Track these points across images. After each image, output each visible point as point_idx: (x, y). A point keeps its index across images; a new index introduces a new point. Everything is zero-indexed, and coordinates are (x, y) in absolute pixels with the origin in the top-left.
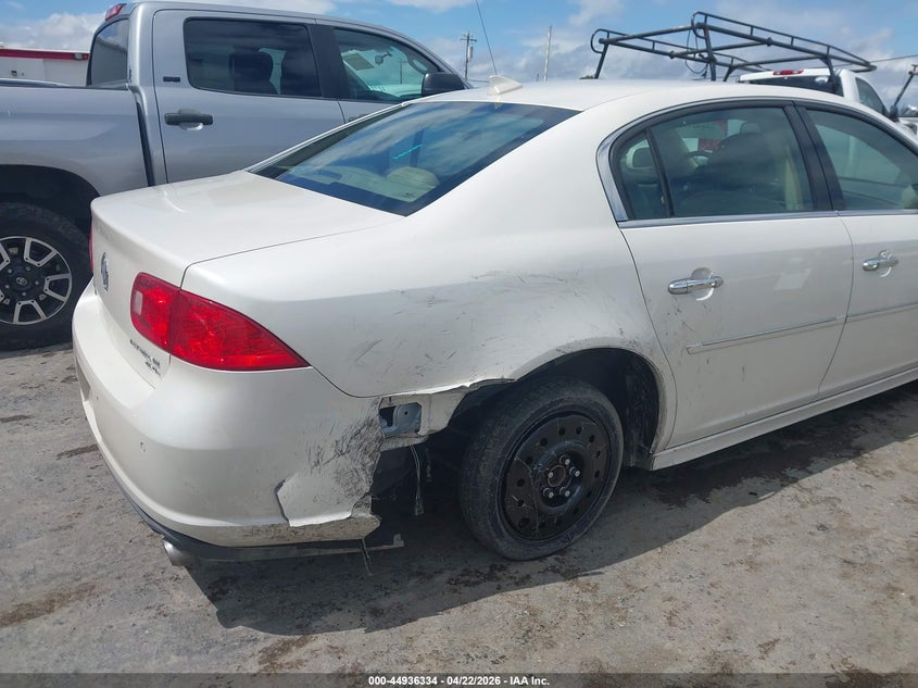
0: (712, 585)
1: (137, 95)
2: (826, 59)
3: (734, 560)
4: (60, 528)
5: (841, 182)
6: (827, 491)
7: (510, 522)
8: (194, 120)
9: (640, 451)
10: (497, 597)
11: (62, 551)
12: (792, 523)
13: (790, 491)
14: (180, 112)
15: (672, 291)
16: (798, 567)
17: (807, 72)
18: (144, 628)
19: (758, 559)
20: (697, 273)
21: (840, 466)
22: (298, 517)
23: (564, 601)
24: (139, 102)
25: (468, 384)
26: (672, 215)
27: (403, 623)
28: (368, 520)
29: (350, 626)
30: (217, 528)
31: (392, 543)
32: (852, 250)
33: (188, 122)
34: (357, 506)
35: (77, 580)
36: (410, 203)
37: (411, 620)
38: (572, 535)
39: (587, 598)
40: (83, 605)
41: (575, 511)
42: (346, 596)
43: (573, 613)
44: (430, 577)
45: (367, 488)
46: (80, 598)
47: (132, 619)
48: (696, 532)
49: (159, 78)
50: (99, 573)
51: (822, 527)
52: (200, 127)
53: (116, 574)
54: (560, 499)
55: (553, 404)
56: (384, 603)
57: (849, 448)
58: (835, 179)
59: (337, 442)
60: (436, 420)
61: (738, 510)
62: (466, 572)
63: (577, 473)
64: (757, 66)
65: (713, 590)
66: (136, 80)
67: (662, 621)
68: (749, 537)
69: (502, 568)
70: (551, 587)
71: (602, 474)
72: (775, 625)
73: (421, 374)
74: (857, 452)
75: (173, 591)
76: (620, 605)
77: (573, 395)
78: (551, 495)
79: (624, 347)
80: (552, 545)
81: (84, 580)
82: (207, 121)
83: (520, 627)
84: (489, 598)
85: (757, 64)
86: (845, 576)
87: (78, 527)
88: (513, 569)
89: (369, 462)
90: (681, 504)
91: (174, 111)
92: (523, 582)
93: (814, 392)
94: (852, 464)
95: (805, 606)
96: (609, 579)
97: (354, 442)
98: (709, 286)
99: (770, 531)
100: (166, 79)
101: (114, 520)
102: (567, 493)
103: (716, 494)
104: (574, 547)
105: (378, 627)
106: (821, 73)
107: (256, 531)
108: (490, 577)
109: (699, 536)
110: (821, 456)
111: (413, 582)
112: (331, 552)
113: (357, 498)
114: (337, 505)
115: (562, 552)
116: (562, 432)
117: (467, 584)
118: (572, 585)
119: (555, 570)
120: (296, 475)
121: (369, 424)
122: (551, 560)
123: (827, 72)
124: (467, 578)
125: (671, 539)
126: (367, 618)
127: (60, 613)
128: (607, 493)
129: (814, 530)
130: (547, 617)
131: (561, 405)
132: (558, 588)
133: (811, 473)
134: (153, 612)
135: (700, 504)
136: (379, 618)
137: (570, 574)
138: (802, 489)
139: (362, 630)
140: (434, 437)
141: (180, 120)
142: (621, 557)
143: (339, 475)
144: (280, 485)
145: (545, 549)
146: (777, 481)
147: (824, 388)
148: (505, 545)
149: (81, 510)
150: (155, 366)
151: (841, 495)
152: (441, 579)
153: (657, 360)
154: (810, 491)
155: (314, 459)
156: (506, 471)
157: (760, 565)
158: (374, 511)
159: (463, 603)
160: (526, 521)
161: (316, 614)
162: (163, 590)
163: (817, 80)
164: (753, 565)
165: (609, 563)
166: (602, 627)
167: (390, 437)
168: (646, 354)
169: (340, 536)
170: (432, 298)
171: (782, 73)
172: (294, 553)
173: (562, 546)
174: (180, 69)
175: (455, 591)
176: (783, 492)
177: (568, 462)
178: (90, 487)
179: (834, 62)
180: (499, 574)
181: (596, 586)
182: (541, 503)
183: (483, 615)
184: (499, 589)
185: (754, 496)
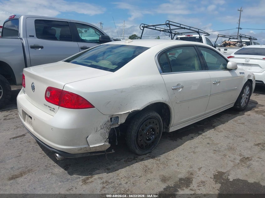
0: (186, 157)
1: (22, 40)
2: (198, 33)
3: (190, 152)
4: (17, 156)
5: (207, 64)
6: (208, 136)
7: (138, 145)
8: (38, 47)
9: (166, 128)
10: (137, 163)
11: (20, 162)
12: (202, 143)
13: (200, 136)
14: (34, 45)
15: (173, 89)
16: (204, 152)
17: (194, 36)
18: (49, 178)
19: (195, 151)
20: (178, 85)
21: (211, 130)
22: (92, 145)
23: (153, 163)
24: (23, 42)
25: (130, 111)
26: (172, 72)
27: (115, 171)
28: (108, 145)
29: (102, 173)
30: (72, 149)
31: (112, 151)
32: (210, 79)
33: (37, 47)
34: (105, 141)
35: (27, 168)
36: (114, 69)
37: (117, 170)
38: (152, 148)
39: (158, 162)
40: (31, 174)
41: (153, 142)
42: (100, 166)
43: (155, 166)
44: (120, 160)
45: (107, 137)
46: (29, 172)
47: (46, 176)
48: (181, 146)
49: (28, 36)
50: (32, 166)
51: (208, 143)
52: (40, 49)
53: (37, 166)
54: (149, 139)
55: (148, 116)
56: (110, 167)
57: (212, 126)
58: (206, 63)
59: (101, 126)
60: (122, 120)
61: (189, 141)
62: (128, 159)
63: (153, 133)
64: (182, 34)
65: (186, 158)
66: (21, 36)
67: (176, 166)
68: (193, 147)
69: (137, 157)
70: (149, 160)
71: (158, 133)
72: (201, 164)
73: (120, 109)
74: (214, 127)
75: (54, 169)
76: (166, 163)
77: (152, 114)
78: (148, 138)
79: (163, 102)
80: (148, 151)
81: (29, 168)
82: (42, 47)
83: (144, 170)
84: (135, 164)
85: (181, 33)
86: (214, 153)
87: (22, 156)
88: (139, 157)
89: (108, 131)
90: (176, 140)
91: (33, 45)
92: (142, 160)
93: (204, 113)
94: (213, 130)
95: (206, 160)
96: (162, 157)
97: (105, 126)
98: (180, 88)
99: (197, 145)
100: (30, 36)
101: (32, 153)
102: (151, 138)
103: (183, 138)
104: (153, 151)
105: (110, 172)
106: (197, 36)
107: (81, 149)
108: (134, 159)
109: (181, 147)
110: (206, 128)
111: (116, 162)
112: (98, 154)
113: (105, 140)
114: (101, 142)
115: (150, 153)
116: (150, 123)
117: (129, 161)
118: (154, 160)
119: (149, 157)
120: (91, 134)
121: (108, 121)
122: (148, 155)
123: (198, 36)
124: (129, 160)
125: (175, 148)
126: (106, 171)
127: (25, 176)
128: (159, 138)
129: (206, 144)
130: (149, 167)
131: (150, 116)
132: (151, 160)
133: (204, 132)
134: (50, 174)
135: (180, 140)
136: (109, 171)
137: (153, 157)
138: (203, 136)
139: (106, 173)
140: (121, 125)
141: (34, 47)
142: (164, 153)
143: (101, 134)
144: (88, 137)
145: (146, 152)
146: (197, 134)
147: (206, 112)
148: (138, 151)
149: (22, 152)
150: (53, 110)
151: (211, 136)
152: (123, 161)
153: (170, 105)
154: (204, 136)
155: (95, 130)
156: (138, 133)
157: (196, 152)
158: (109, 143)
159: (129, 165)
160: (142, 145)
161: (93, 171)
162: (51, 169)
163: (196, 38)
164: (194, 152)
165: (162, 154)
166: (163, 168)
167: (113, 125)
168: (168, 104)
169: (100, 150)
170: (122, 91)
171: (188, 36)
172: (89, 155)
173: (150, 151)
174: (34, 33)
175: (127, 163)
176: (199, 137)
177: (151, 130)
178: (22, 146)
179: (200, 34)
180: (136, 159)
181: (160, 159)
182: (146, 140)
183: (134, 168)
184: (137, 162)
185: (192, 138)
